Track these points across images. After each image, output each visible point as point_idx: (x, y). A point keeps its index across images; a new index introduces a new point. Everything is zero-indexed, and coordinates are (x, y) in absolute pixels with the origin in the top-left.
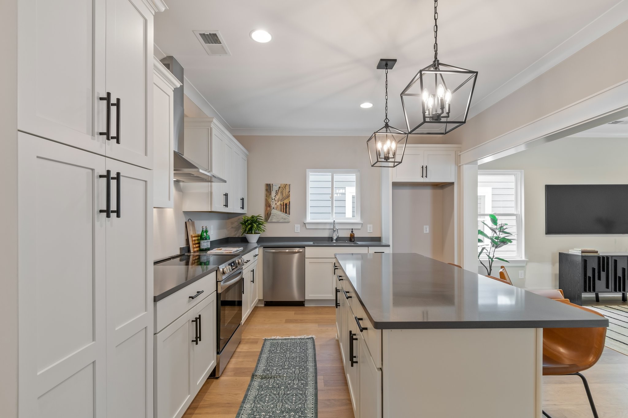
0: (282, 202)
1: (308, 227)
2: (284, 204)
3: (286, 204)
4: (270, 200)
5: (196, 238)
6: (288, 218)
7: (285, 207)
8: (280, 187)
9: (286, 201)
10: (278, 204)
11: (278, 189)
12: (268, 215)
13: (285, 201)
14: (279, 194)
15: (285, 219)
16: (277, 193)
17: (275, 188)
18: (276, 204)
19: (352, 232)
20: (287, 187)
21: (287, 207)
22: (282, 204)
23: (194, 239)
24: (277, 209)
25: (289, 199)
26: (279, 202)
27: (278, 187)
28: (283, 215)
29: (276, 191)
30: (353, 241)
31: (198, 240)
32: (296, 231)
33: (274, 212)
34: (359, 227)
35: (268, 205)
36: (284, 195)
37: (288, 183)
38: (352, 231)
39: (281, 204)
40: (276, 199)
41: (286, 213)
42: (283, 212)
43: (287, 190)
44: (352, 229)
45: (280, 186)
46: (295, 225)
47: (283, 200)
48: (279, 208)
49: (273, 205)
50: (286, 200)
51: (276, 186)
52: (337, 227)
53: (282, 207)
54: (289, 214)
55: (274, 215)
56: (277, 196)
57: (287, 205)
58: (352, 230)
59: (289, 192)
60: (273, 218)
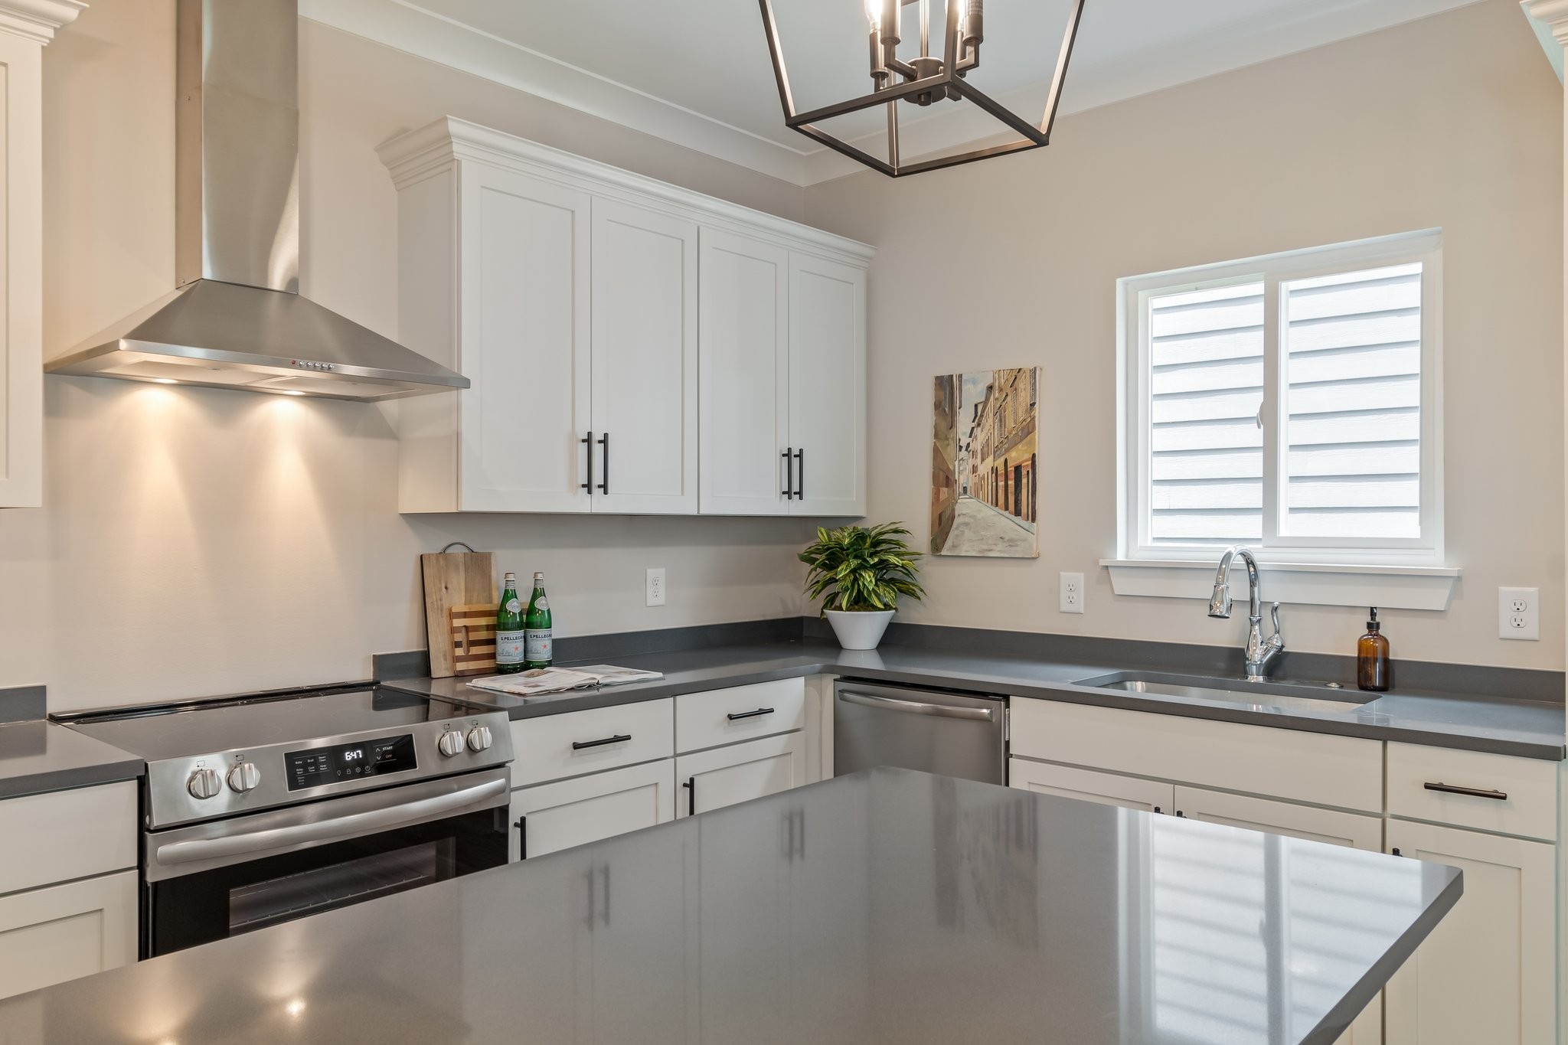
0: (1002, 459)
1: (1122, 584)
2: (1011, 469)
3: (1018, 469)
4: (949, 452)
5: (483, 621)
6: (1025, 540)
7: (1011, 483)
8: (990, 388)
9: (1018, 455)
10: (985, 468)
11: (983, 399)
12: (942, 524)
13: (1013, 454)
14: (989, 421)
15: (1012, 543)
16: (978, 418)
17: (971, 394)
18: (975, 469)
19: (1373, 627)
20: (1023, 384)
21: (1024, 481)
22: (1001, 471)
23: (458, 623)
24: (977, 496)
25: (1032, 443)
26: (989, 461)
27: (982, 387)
28: (1005, 522)
29: (976, 406)
30: (1377, 683)
31: (488, 628)
32: (1065, 606)
33: (966, 507)
34: (1436, 598)
35: (943, 478)
36: (1010, 423)
37: (1027, 364)
38: (1370, 626)
39: (994, 470)
40: (977, 446)
41: (1018, 513)
42: (1007, 509)
43: (1024, 397)
44: (1373, 612)
45: (989, 382)
46: (1061, 573)
47: (1007, 450)
48: (988, 488)
49: (963, 478)
50: (1020, 446)
51: (974, 382)
52: (1270, 591)
53: (1001, 484)
54: (1033, 520)
55: (966, 524)
56: (978, 431)
57: (1024, 472)
58: (1373, 615)
59: (1033, 405)
60: (962, 541)
